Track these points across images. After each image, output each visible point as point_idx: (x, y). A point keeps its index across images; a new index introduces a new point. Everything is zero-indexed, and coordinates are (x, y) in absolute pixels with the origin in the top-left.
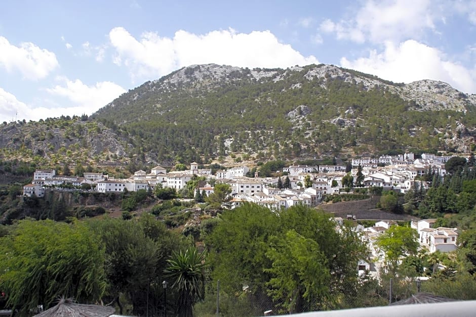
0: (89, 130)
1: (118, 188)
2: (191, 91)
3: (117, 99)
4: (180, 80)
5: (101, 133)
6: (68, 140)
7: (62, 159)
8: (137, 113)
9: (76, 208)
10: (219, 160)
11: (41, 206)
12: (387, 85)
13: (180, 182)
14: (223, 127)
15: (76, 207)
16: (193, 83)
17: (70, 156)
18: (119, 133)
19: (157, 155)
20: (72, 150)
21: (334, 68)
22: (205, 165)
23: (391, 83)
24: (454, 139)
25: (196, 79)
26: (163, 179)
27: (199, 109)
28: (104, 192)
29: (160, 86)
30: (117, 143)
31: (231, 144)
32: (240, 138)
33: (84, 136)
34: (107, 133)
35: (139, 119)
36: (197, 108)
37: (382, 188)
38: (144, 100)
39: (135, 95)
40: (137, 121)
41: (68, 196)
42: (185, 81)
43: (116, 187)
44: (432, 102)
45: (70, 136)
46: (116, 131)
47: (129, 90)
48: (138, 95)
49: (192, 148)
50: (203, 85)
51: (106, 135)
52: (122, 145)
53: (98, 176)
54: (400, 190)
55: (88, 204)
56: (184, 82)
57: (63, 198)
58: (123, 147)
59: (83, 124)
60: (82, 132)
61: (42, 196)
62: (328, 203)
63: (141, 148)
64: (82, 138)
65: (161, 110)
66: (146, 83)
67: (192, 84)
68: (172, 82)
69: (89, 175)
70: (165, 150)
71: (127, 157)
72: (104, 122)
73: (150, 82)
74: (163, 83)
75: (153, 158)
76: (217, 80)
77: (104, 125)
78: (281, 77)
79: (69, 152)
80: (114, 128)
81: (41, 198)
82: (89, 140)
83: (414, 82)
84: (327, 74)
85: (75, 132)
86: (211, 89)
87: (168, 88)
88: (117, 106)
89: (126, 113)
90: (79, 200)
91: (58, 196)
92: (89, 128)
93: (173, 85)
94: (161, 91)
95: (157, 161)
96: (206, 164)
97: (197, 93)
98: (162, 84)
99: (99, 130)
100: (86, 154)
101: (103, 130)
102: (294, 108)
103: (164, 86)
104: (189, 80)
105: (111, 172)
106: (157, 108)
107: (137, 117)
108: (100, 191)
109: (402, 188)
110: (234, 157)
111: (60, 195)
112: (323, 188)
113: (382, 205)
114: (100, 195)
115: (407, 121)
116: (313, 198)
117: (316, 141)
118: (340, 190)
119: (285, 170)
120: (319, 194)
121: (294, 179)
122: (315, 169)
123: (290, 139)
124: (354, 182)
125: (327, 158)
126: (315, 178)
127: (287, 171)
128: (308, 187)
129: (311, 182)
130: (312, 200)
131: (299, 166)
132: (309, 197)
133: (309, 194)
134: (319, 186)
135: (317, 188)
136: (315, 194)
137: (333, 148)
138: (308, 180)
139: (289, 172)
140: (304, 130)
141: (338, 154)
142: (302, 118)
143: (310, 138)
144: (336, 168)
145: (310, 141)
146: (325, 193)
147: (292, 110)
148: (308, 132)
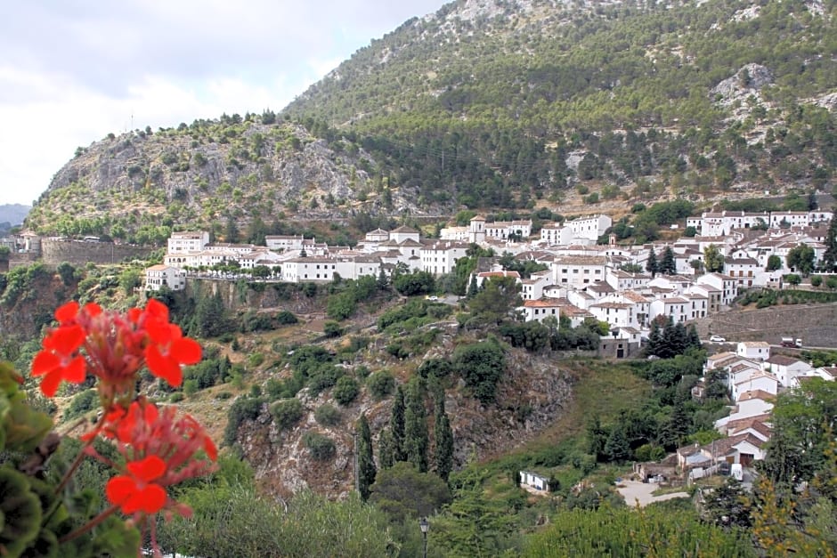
0: (277, 145)
1: (322, 271)
2: (505, 37)
3: (346, 61)
4: (481, 13)
5: (302, 150)
6: (236, 167)
7: (223, 208)
8: (387, 96)
9: (243, 313)
10: (551, 200)
11: (178, 308)
13: (444, 259)
14: (566, 124)
15: (243, 310)
16: (510, 17)
17: (238, 201)
18: (339, 149)
19: (418, 192)
20: (243, 188)
22: (519, 212)
25: (517, 7)
26: (413, 251)
27: (517, 81)
28: (295, 281)
29: (436, 30)
30: (334, 170)
31: (581, 163)
32: (602, 147)
33: (267, 158)
34: (314, 148)
35: (390, 110)
36: (514, 79)
38: (403, 63)
39: (383, 52)
40: (385, 113)
41: (228, 289)
42: (493, 15)
43: (318, 271)
45: (238, 159)
46: (332, 145)
47: (373, 41)
48: (390, 53)
49: (496, 173)
50: (533, 21)
51: (312, 154)
52: (345, 173)
53: (294, 241)
55: (264, 307)
56: (490, 17)
57: (219, 293)
58: (349, 178)
59: (266, 130)
60: (262, 151)
61: (182, 287)
62: (747, 309)
63: (385, 179)
64: (263, 162)
65: (437, 86)
66: (409, 23)
67: (508, 21)
68: (464, 18)
69: (276, 241)
70: (436, 180)
71: (355, 199)
72: (310, 124)
73: (416, 19)
74: (444, 21)
75: (409, 200)
76: (565, 7)
77: (309, 130)
79: (237, 194)
80: (330, 137)
81: (179, 292)
82: (277, 166)
85: (250, 150)
86: (548, 30)
87: (454, 31)
88: (346, 79)
89: (363, 97)
90: (248, 298)
91: (211, 288)
92: (278, 139)
93: (468, 25)
94: (439, 40)
95: (418, 206)
96: (523, 208)
97: (517, 44)
98: (442, 23)
99: (297, 144)
100: (271, 195)
101: (305, 143)
102: (732, 71)
103: (446, 28)
104: (501, 11)
105: (320, 233)
106: (429, 82)
107: (386, 103)
108: (289, 280)
110: (583, 192)
111: (214, 285)
112: (746, 273)
114: (288, 287)
116: (715, 297)
117: (773, 152)
118: (785, 277)
119: (691, 223)
120: (730, 288)
121: (687, 251)
122: (762, 220)
123: (714, 147)
124: (816, 261)
125: (796, 192)
126: (734, 251)
127: (696, 225)
128: (713, 270)
129: (718, 259)
130: (713, 301)
131: (724, 213)
132: (705, 294)
133: (704, 286)
134: (737, 269)
135: (732, 272)
136: (720, 288)
137: (813, 167)
138: (712, 254)
139: (700, 228)
140: (750, 125)
141: (826, 182)
142: (747, 96)
143: (759, 146)
144: (814, 216)
145: (758, 153)
146: (750, 283)
147: (728, 76)
148: (757, 129)
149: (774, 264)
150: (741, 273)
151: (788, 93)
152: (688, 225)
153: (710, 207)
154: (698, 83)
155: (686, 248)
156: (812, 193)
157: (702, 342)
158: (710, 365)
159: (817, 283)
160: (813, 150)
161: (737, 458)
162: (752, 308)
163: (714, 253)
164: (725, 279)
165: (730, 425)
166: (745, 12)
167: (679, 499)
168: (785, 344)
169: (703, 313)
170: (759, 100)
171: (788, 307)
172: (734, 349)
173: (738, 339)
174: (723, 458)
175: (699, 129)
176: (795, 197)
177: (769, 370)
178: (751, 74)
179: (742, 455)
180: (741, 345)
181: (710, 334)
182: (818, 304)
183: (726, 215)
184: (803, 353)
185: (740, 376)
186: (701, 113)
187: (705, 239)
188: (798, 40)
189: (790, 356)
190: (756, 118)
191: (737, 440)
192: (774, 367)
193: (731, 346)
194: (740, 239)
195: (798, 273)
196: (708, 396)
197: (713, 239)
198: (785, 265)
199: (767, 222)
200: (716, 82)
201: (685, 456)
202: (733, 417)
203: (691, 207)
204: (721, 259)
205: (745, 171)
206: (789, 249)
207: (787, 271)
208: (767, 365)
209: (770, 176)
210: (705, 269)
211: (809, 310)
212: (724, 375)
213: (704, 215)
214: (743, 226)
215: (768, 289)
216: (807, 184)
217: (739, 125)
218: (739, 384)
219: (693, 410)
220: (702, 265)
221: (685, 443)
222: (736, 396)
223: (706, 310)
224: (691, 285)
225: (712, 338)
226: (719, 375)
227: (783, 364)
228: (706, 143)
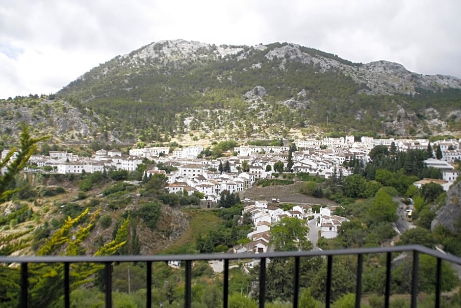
2: (158, 66)
6: (36, 119)
8: (105, 89)
9: (39, 188)
10: (178, 139)
13: (132, 165)
14: (184, 106)
15: (39, 186)
16: (161, 59)
19: (119, 133)
20: (39, 129)
22: (164, 143)
26: (118, 161)
27: (164, 86)
29: (129, 61)
31: (190, 123)
32: (199, 116)
33: (51, 115)
36: (162, 86)
37: (308, 173)
39: (105, 69)
41: (31, 176)
42: (154, 57)
49: (154, 126)
50: (171, 61)
53: (63, 154)
54: (324, 176)
56: (152, 58)
59: (51, 103)
65: (128, 86)
68: (141, 57)
70: (128, 128)
74: (132, 58)
75: (116, 136)
76: (184, 56)
78: (245, 55)
82: (55, 119)
84: (287, 54)
85: (42, 111)
86: (177, 65)
95: (119, 139)
96: (166, 141)
97: (164, 70)
100: (52, 132)
104: (157, 55)
106: (125, 84)
109: (327, 173)
110: (191, 135)
112: (258, 172)
113: (304, 190)
116: (246, 182)
117: (267, 122)
118: (273, 174)
120: (252, 178)
121: (235, 162)
122: (263, 150)
123: (245, 119)
124: (284, 168)
125: (276, 138)
126: (253, 163)
127: (237, 151)
128: (245, 171)
130: (245, 184)
132: (242, 181)
133: (242, 178)
134: (254, 170)
135: (253, 172)
136: (248, 178)
137: (282, 129)
138: (245, 164)
139: (239, 152)
140: (258, 110)
142: (257, 98)
143: (262, 119)
144: (282, 148)
145: (262, 122)
146: (260, 176)
147: (249, 90)
148: (261, 112)
149: (269, 169)
150: (256, 172)
151: (272, 99)
152: (234, 151)
153: (243, 143)
154: (238, 92)
156: (282, 139)
157: (241, 201)
158: (245, 211)
159: (285, 177)
160: (282, 122)
161: (257, 250)
162: (260, 186)
163: (246, 164)
164: (250, 175)
165: (253, 236)
166: (256, 65)
167: (235, 268)
168: (273, 201)
169: (242, 189)
170: (261, 101)
171: (274, 186)
172: (254, 203)
173: (255, 200)
174: (252, 250)
175: (239, 111)
176: (276, 140)
177: (267, 212)
178: (258, 90)
179: (259, 248)
180: (257, 202)
181: (244, 198)
182: (285, 185)
183: (249, 147)
184: (280, 205)
185: (257, 215)
186: (239, 104)
187: (242, 157)
189: (275, 206)
190: (261, 108)
191: (257, 242)
192: (270, 211)
193: (253, 203)
194: (255, 158)
195: (277, 172)
196: (244, 223)
197: (245, 157)
198: (273, 169)
199: (265, 150)
200: (245, 92)
201: (237, 250)
202: (255, 232)
203: (236, 143)
204: (248, 166)
205: (256, 129)
206: (274, 163)
207: (274, 172)
208: (267, 210)
209: (266, 132)
210: (242, 170)
211: (282, 187)
212: (250, 215)
213: (241, 147)
214: (256, 152)
215: (267, 179)
216: (280, 135)
217: (254, 110)
218: (256, 219)
219: (239, 230)
220: (241, 168)
221: (236, 244)
222: (256, 223)
223: (243, 187)
224: (237, 177)
225: (245, 199)
226: (249, 215)
227: (273, 210)
228: (241, 117)
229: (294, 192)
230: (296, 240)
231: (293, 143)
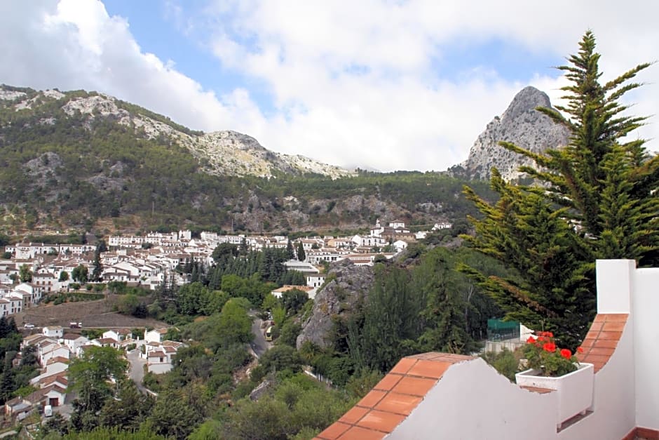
12: (180, 133)
21: (106, 101)
23: (186, 131)
24: (244, 213)
37: (126, 283)
44: (232, 161)
54: (149, 285)
62: (48, 306)
78: (28, 103)
83: (216, 132)
84: (96, 109)
102: (38, 154)
109: (152, 282)
112: (47, 283)
113: (120, 307)
115: (191, 186)
116: (27, 298)
117: (62, 208)
118: (71, 285)
119: (8, 250)
120: (37, 292)
121: (7, 269)
122: (54, 249)
123: (25, 201)
124: (89, 275)
125: (75, 233)
126: (39, 268)
127: (12, 251)
128: (25, 281)
129: (29, 274)
130: (26, 301)
131: (30, 244)
132: (21, 296)
133: (20, 292)
134: (41, 280)
135: (38, 282)
136: (31, 292)
137: (85, 218)
138: (25, 271)
139: (14, 253)
140: (47, 190)
141: (92, 228)
142: (47, 171)
143: (53, 203)
144: (85, 248)
145: (53, 207)
146: (49, 289)
147: (35, 157)
148: (52, 192)
149: (64, 277)
150: (44, 283)
151: (70, 173)
152: (6, 251)
153: (21, 239)
154: (16, 159)
155: (7, 266)
156: (84, 233)
157: (19, 328)
158: (26, 343)
159: (90, 288)
160: (85, 208)
161: (48, 401)
162: (52, 304)
163: (27, 270)
164: (33, 286)
165: (41, 381)
166: (47, 120)
167: (9, 436)
168: (72, 326)
169: (19, 309)
170: (53, 175)
171: (74, 303)
172: (40, 331)
173: (43, 325)
174: (39, 403)
175: (14, 189)
176: (75, 236)
177: (63, 343)
178: (49, 158)
179: (51, 399)
180: (45, 329)
181: (24, 323)
182: (90, 301)
183: (32, 245)
184: (83, 331)
185: (45, 349)
186: (16, 178)
187: (19, 261)
188: (77, 142)
189: (75, 333)
190: (52, 185)
191: (47, 390)
192: (66, 341)
193: (38, 330)
194: (42, 261)
195: (78, 282)
196: (24, 364)
197: (24, 261)
198: (70, 277)
199: (58, 250)
200: (26, 160)
201: (12, 406)
202: (42, 376)
203: (9, 239)
204: (31, 274)
205: (44, 218)
206: (73, 268)
207: (72, 281)
208: (62, 340)
209: (60, 222)
210: (19, 280)
211: (86, 305)
212: (35, 349)
213: (17, 245)
214: (43, 253)
215: (60, 292)
216: (81, 228)
217: (41, 189)
218: (45, 355)
219: (14, 374)
220: (18, 278)
221: (11, 397)
222: (43, 362)
223: (21, 307)
224: (11, 291)
225: (26, 325)
226: (32, 349)
227: (72, 339)
228: (19, 198)
229: (104, 311)
230: (110, 380)
231: (101, 239)
